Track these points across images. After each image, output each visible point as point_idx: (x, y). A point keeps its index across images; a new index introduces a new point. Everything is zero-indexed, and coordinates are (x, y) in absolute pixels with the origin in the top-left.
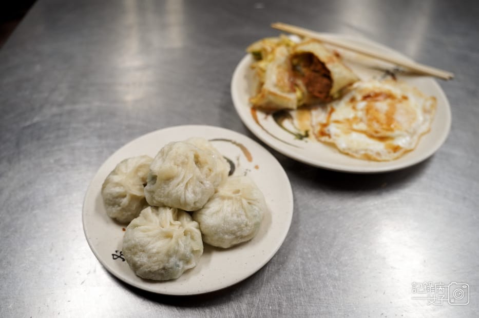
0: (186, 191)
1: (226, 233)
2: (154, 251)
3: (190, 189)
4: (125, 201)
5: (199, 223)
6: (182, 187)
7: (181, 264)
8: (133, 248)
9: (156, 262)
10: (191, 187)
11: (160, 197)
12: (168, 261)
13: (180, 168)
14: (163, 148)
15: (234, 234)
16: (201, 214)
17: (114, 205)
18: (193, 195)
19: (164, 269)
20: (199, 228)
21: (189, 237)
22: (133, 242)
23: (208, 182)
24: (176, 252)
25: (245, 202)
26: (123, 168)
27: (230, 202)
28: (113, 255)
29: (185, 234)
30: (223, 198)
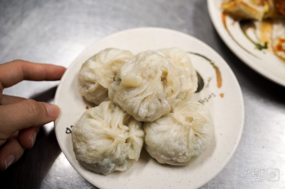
0: (142, 104)
1: (163, 154)
2: (93, 147)
3: (146, 104)
4: (93, 87)
5: (145, 134)
6: (139, 100)
7: (113, 165)
8: (79, 136)
9: (92, 157)
10: (148, 103)
11: (118, 99)
12: (102, 160)
13: (145, 81)
14: (140, 54)
15: (170, 157)
16: (150, 127)
17: (84, 86)
18: (146, 111)
19: (97, 164)
20: (144, 138)
21: (129, 144)
22: (80, 131)
23: (166, 102)
24: (111, 155)
25: (192, 133)
26: (102, 57)
27: (179, 127)
28: (68, 129)
29: (127, 141)
30: (175, 121)
